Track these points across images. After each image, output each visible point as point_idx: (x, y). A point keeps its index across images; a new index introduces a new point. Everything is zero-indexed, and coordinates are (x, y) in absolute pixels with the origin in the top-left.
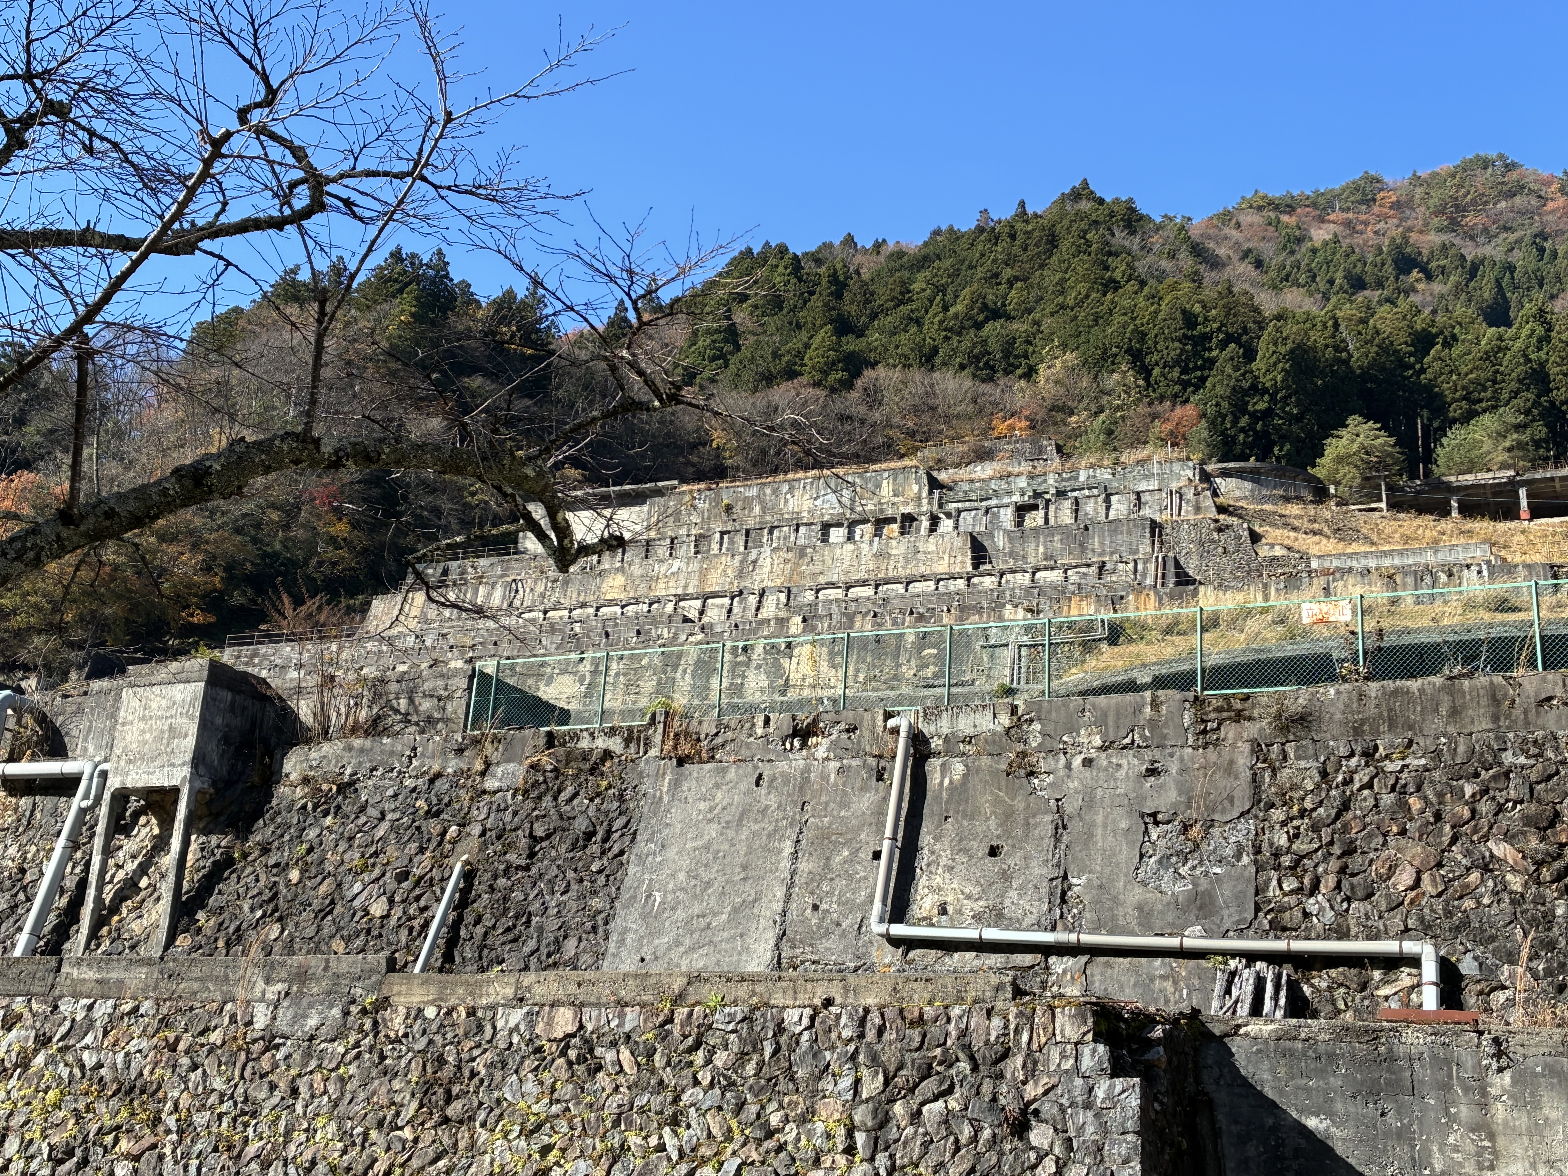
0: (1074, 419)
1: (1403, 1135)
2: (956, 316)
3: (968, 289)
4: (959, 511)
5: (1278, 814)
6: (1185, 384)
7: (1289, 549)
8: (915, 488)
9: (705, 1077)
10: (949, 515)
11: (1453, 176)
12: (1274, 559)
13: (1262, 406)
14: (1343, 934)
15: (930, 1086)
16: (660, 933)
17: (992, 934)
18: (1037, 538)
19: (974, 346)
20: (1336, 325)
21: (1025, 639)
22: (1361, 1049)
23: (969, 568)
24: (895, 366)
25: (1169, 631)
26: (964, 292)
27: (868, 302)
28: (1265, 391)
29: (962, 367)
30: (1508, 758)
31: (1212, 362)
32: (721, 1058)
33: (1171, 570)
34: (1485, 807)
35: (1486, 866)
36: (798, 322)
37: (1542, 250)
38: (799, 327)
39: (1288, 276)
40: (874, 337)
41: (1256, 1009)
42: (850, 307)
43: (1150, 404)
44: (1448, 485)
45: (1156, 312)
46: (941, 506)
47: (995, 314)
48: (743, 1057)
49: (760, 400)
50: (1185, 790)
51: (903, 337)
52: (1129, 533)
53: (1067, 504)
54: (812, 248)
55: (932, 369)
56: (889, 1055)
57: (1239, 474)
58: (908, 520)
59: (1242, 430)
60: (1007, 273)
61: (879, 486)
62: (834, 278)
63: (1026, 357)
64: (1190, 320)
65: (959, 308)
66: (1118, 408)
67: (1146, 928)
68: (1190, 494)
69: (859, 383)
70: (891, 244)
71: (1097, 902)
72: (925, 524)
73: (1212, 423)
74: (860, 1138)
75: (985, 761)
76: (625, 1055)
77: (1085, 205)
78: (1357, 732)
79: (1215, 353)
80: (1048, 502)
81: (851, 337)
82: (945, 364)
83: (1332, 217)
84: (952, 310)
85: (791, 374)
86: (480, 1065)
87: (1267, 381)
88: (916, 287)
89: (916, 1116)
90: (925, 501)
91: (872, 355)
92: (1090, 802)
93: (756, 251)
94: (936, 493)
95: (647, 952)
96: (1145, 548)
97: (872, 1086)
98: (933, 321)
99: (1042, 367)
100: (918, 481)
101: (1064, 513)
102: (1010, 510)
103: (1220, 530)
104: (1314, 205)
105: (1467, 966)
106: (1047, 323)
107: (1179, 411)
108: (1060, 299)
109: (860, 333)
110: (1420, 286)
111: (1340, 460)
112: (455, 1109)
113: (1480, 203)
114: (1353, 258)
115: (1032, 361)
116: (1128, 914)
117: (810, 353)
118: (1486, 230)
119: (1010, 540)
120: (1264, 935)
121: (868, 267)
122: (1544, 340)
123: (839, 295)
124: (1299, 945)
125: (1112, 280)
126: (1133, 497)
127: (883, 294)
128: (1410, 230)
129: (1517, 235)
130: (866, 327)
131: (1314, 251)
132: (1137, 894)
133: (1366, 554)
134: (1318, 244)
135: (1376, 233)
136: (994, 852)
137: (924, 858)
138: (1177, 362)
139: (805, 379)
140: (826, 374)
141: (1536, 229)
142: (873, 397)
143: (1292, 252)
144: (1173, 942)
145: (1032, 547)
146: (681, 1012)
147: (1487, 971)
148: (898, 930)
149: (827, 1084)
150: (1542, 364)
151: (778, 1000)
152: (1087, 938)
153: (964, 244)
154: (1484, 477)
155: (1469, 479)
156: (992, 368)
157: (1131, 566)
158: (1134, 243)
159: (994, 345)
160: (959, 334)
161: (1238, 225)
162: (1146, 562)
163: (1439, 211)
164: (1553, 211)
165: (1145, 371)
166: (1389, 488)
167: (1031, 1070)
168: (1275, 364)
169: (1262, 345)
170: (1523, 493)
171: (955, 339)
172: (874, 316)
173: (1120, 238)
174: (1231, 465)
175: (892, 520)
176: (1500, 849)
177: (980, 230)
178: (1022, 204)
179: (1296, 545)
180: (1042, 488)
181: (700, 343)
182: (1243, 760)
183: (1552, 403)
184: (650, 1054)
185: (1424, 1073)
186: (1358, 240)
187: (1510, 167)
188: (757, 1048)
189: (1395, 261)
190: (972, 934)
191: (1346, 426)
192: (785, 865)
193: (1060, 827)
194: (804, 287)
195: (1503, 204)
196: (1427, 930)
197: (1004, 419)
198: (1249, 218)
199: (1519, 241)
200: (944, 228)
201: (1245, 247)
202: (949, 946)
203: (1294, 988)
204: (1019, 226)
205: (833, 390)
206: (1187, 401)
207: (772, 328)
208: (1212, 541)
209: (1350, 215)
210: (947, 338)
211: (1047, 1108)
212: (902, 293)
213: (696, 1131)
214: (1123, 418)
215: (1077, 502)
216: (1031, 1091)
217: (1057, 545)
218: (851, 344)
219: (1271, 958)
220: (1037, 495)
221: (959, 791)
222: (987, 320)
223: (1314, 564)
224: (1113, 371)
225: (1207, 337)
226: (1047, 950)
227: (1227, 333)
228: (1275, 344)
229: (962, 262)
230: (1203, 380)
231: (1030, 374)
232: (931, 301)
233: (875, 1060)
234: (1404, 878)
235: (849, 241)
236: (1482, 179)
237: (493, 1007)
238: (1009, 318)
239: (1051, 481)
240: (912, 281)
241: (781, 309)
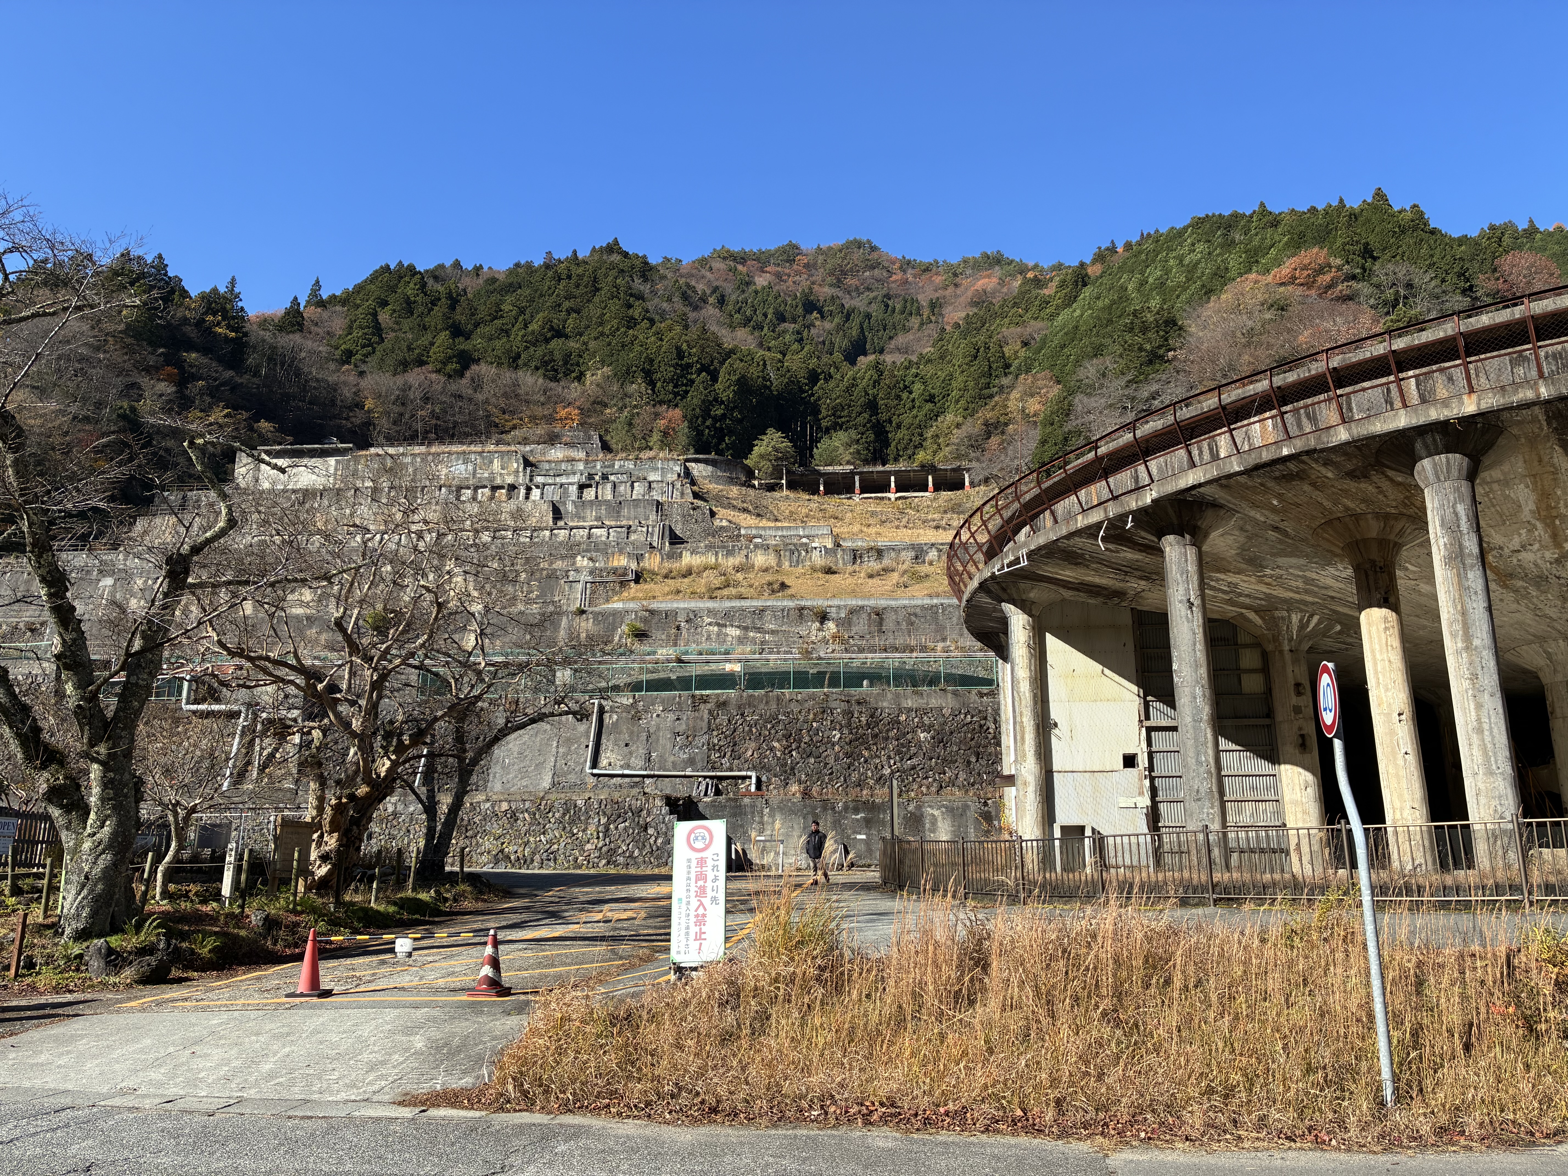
0: (608, 411)
1: (742, 826)
2: (533, 332)
3: (541, 314)
4: (544, 485)
5: (715, 733)
6: (676, 394)
7: (730, 522)
8: (515, 465)
9: (552, 820)
10: (537, 487)
11: (840, 251)
12: (722, 527)
13: (719, 412)
14: (731, 770)
15: (621, 820)
16: (508, 773)
17: (626, 772)
18: (592, 507)
19: (544, 356)
20: (765, 365)
21: (589, 579)
22: (733, 804)
23: (551, 523)
24: (492, 363)
25: (666, 577)
26: (539, 316)
27: (473, 315)
28: (722, 402)
29: (537, 368)
30: (780, 717)
31: (692, 382)
32: (557, 815)
33: (667, 533)
34: (773, 731)
35: (772, 749)
36: (424, 326)
37: (887, 306)
38: (425, 328)
39: (740, 309)
40: (477, 341)
41: (706, 794)
42: (460, 316)
43: (654, 406)
44: (818, 472)
45: (661, 346)
46: (531, 480)
47: (559, 334)
48: (564, 815)
49: (400, 380)
50: (687, 725)
51: (498, 344)
52: (645, 508)
53: (609, 486)
54: (431, 267)
55: (516, 368)
56: (609, 812)
57: (706, 462)
58: (512, 488)
59: (708, 427)
60: (567, 304)
61: (492, 462)
62: (450, 296)
63: (578, 365)
64: (680, 354)
65: (534, 327)
66: (635, 407)
67: (675, 769)
68: (678, 485)
69: (468, 374)
70: (486, 269)
71: (660, 761)
72: (523, 491)
73: (690, 422)
74: (601, 835)
75: (624, 714)
76: (526, 815)
77: (615, 258)
78: (740, 708)
79: (694, 376)
80: (598, 483)
81: (461, 339)
82: (525, 365)
83: (767, 269)
84: (530, 328)
85: (421, 363)
86: (476, 820)
87: (724, 397)
88: (506, 307)
89: (616, 828)
90: (521, 474)
91: (476, 354)
92: (658, 728)
93: (392, 267)
94: (529, 469)
95: (505, 780)
96: (653, 516)
97: (603, 820)
98: (517, 335)
99: (588, 374)
100: (517, 462)
101: (607, 493)
102: (575, 487)
103: (694, 509)
104: (758, 260)
105: (764, 779)
106: (592, 345)
107: (671, 413)
108: (600, 329)
109: (468, 337)
110: (817, 323)
111: (762, 456)
112: (469, 834)
113: (854, 271)
114: (780, 300)
115: (583, 369)
116: (669, 765)
117: (434, 349)
118: (857, 289)
119: (576, 507)
120: (709, 771)
121: (471, 285)
122: (876, 383)
123: (452, 308)
124: (719, 774)
125: (632, 318)
126: (647, 485)
127: (483, 312)
128: (813, 283)
129: (874, 294)
130: (471, 332)
131: (756, 292)
132: (672, 758)
133: (770, 528)
134: (759, 288)
135: (794, 282)
136: (627, 745)
137: (603, 747)
138: (672, 380)
139: (430, 367)
140: (445, 364)
141: (884, 291)
142: (477, 384)
143: (743, 291)
144: (683, 773)
145: (589, 512)
146: (544, 802)
147: (769, 779)
148: (595, 771)
149: (590, 821)
150: (875, 397)
151: (574, 798)
152: (656, 773)
153: (537, 277)
154: (838, 469)
155: (830, 469)
156: (556, 371)
157: (644, 529)
158: (646, 288)
159: (558, 356)
160: (534, 345)
161: (711, 269)
162: (654, 527)
163: (831, 274)
164: (896, 281)
165: (652, 384)
166: (788, 472)
167: (649, 814)
168: (729, 387)
169: (721, 374)
170: (857, 478)
171: (532, 349)
172: (477, 325)
173: (638, 284)
174: (701, 456)
175: (502, 487)
176: (776, 744)
177: (547, 266)
178: (575, 252)
179: (734, 520)
180: (593, 471)
181: (355, 334)
182: (706, 716)
183: (878, 421)
184: (535, 814)
185: (748, 810)
186: (783, 286)
187: (874, 249)
188: (568, 811)
189: (804, 305)
190: (620, 772)
191: (766, 434)
192: (554, 750)
193: (649, 737)
194: (428, 299)
195: (867, 273)
196: (754, 768)
197: (565, 407)
198: (718, 265)
199: (875, 298)
200: (523, 262)
201: (715, 284)
202: (612, 776)
203: (717, 786)
204: (573, 267)
205: (450, 376)
206: (676, 406)
207: (406, 327)
208: (690, 515)
209: (779, 269)
210: (527, 348)
211: (653, 824)
212: (496, 311)
213: (551, 835)
214: (638, 414)
215: (615, 486)
216: (648, 820)
217: (603, 512)
218: (463, 345)
219: (711, 777)
220: (591, 477)
221: (615, 724)
222: (553, 337)
223: (743, 532)
224: (633, 383)
225: (689, 366)
226: (644, 776)
227: (701, 364)
228: (729, 374)
229: (536, 291)
230: (687, 392)
231: (580, 378)
232: (516, 319)
233: (604, 814)
234: (750, 753)
235: (457, 264)
236: (857, 255)
237: (479, 803)
238: (567, 337)
239: (598, 467)
240: (502, 302)
241: (412, 314)
